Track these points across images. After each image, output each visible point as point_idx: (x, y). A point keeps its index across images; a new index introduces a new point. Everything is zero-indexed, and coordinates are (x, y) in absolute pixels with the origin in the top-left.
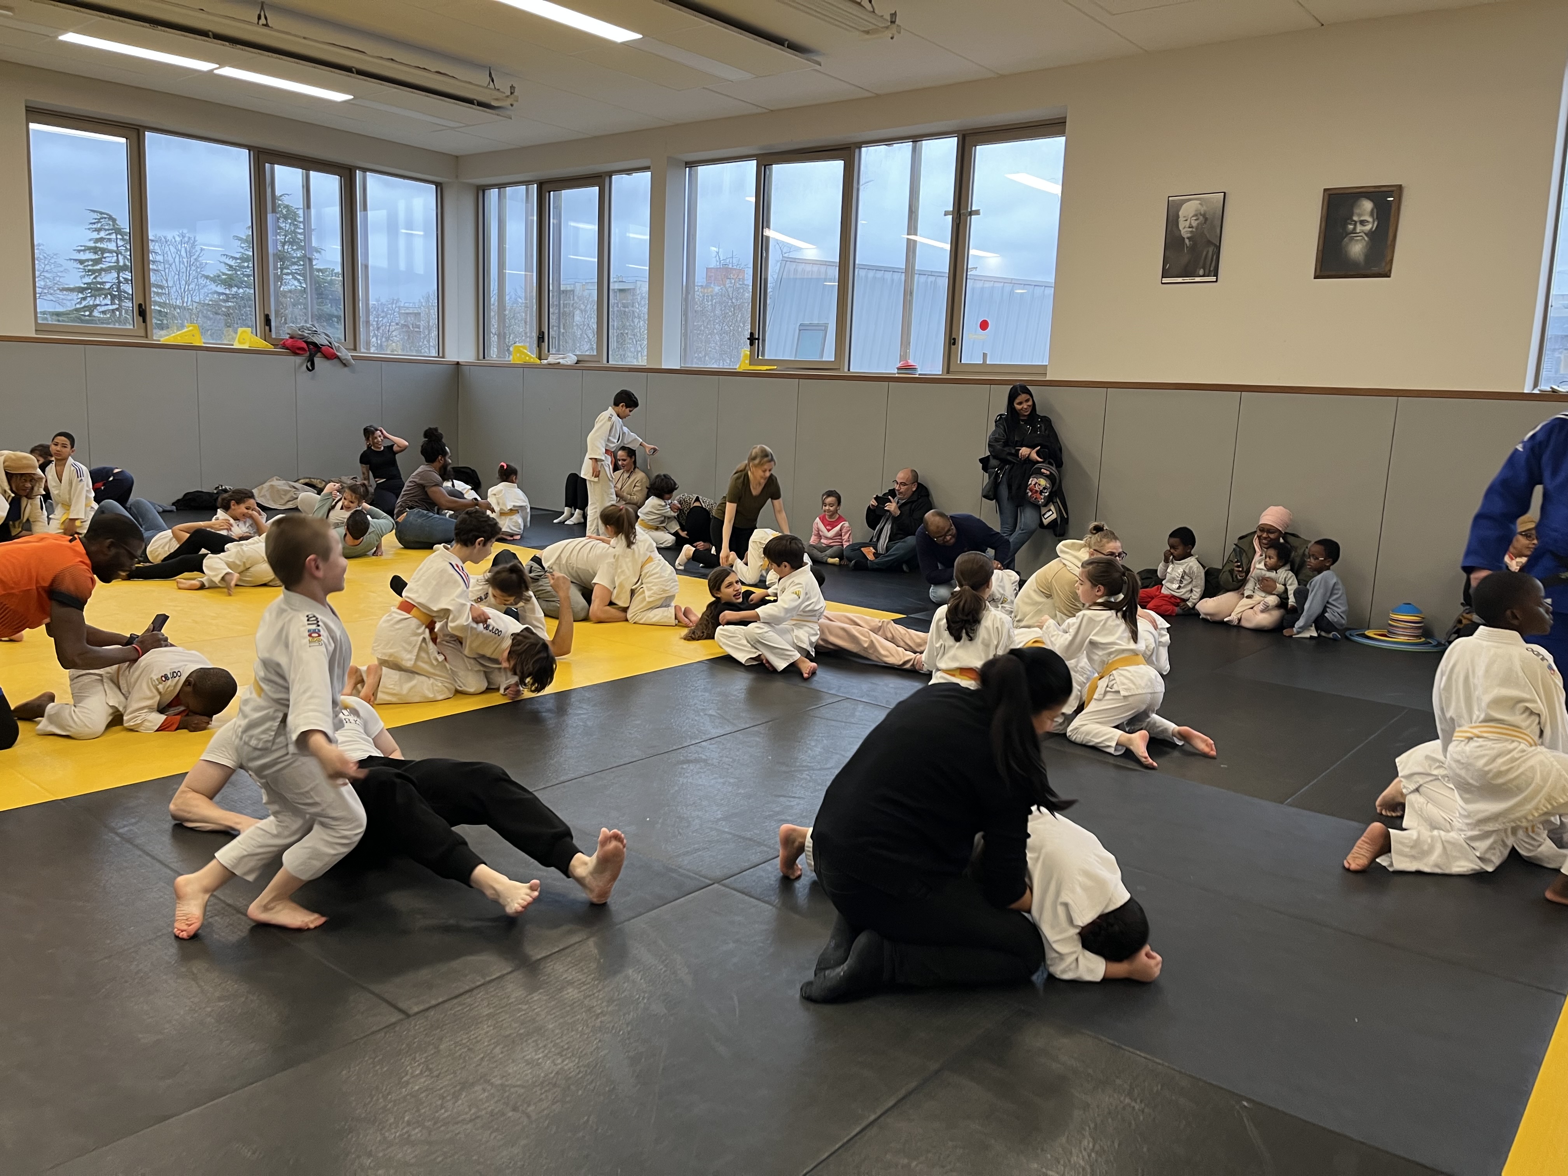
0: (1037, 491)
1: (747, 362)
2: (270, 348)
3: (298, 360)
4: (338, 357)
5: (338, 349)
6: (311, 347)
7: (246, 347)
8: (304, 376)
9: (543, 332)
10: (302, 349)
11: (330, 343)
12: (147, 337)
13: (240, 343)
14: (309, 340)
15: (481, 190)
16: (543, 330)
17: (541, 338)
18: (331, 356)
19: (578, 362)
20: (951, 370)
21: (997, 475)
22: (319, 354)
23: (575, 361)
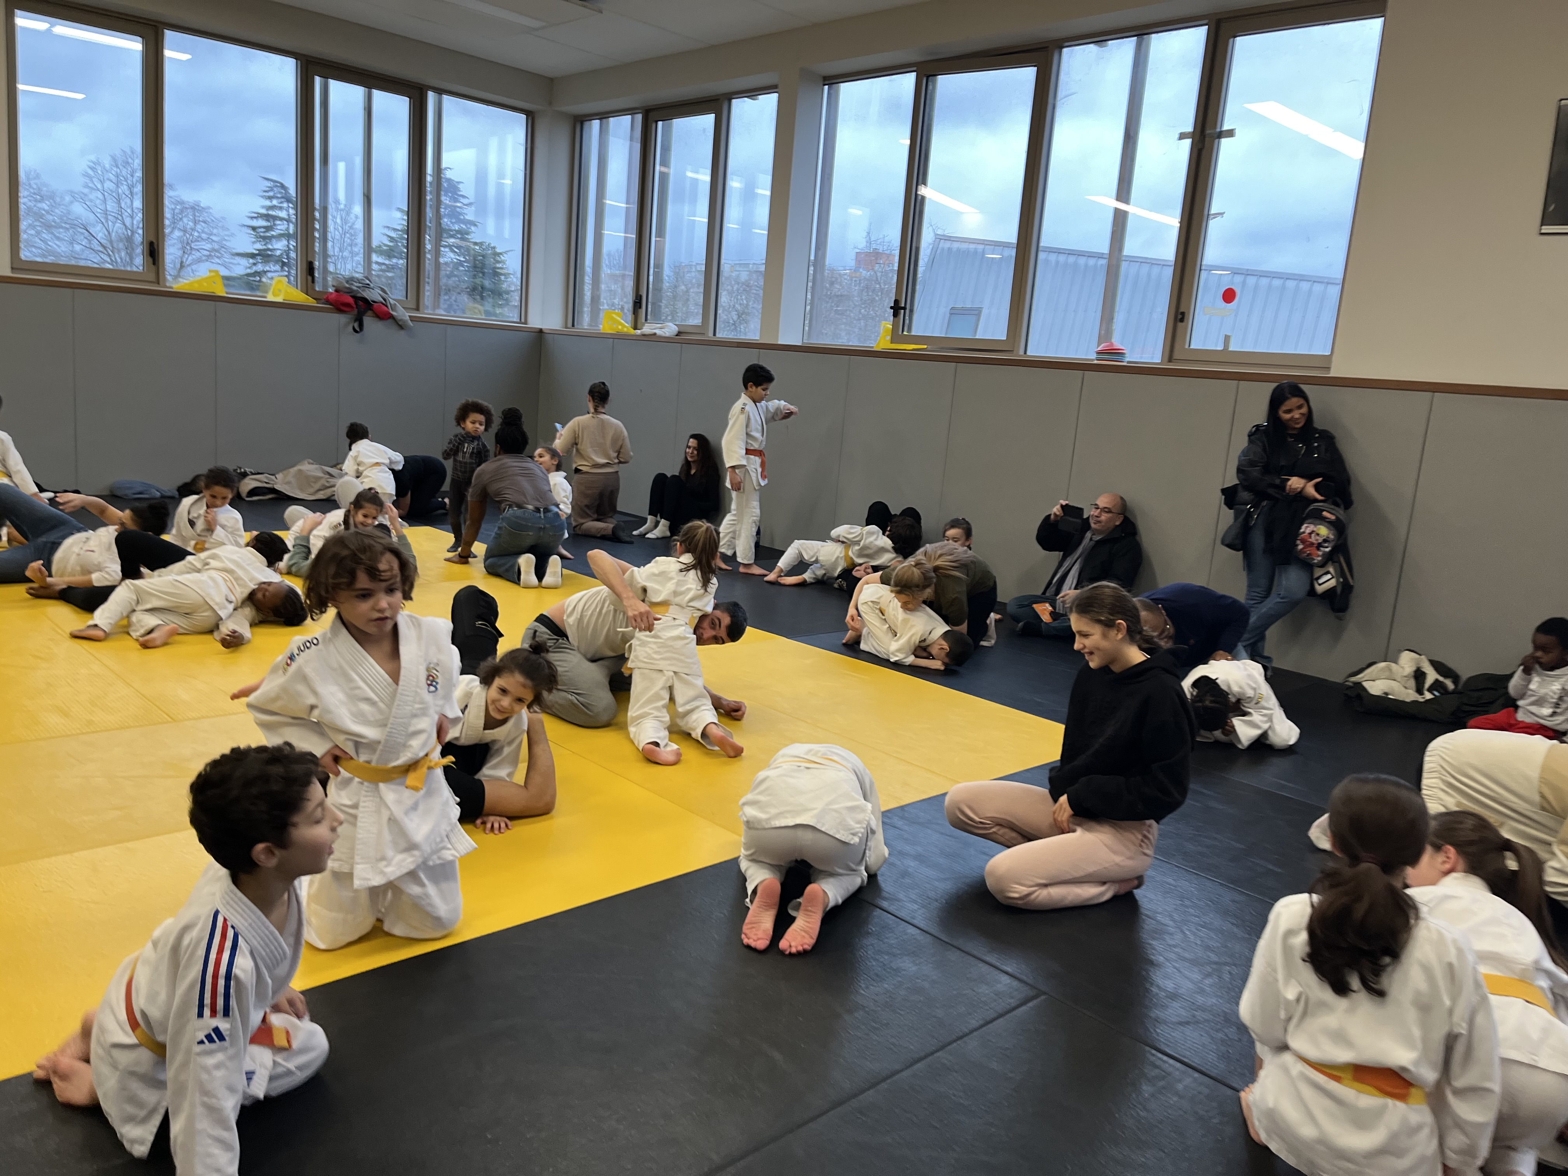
0: (1312, 544)
1: (889, 338)
2: (311, 302)
3: (342, 319)
4: (391, 317)
5: (394, 308)
6: (361, 303)
7: (279, 299)
8: (350, 339)
9: (641, 296)
10: (348, 305)
11: (385, 300)
12: (158, 283)
13: (275, 295)
14: (359, 295)
15: (579, 122)
16: (640, 293)
17: (637, 304)
18: (383, 314)
19: (679, 333)
20: (1175, 357)
21: (1249, 514)
22: (370, 313)
23: (676, 333)
